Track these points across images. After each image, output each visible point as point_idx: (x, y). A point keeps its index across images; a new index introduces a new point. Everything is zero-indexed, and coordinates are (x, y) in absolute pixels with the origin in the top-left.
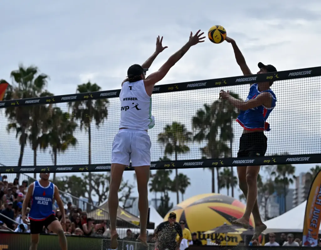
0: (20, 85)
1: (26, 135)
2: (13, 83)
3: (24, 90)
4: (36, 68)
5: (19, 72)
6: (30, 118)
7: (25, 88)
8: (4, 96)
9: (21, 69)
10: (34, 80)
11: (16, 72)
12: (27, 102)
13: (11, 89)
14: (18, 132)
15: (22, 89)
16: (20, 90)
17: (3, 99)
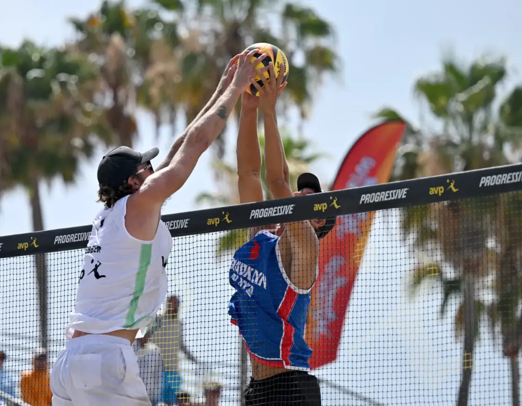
0: (446, 125)
1: (479, 305)
2: (422, 118)
3: (463, 140)
4: (503, 60)
5: (442, 79)
6: (491, 243)
7: (466, 134)
8: (394, 167)
9: (450, 68)
10: (496, 106)
11: (433, 80)
12: (486, 181)
13: (419, 143)
14: (447, 293)
15: (456, 139)
16: (450, 144)
17: (391, 179)
